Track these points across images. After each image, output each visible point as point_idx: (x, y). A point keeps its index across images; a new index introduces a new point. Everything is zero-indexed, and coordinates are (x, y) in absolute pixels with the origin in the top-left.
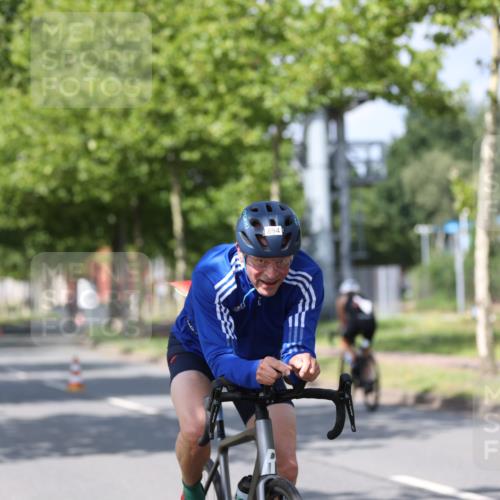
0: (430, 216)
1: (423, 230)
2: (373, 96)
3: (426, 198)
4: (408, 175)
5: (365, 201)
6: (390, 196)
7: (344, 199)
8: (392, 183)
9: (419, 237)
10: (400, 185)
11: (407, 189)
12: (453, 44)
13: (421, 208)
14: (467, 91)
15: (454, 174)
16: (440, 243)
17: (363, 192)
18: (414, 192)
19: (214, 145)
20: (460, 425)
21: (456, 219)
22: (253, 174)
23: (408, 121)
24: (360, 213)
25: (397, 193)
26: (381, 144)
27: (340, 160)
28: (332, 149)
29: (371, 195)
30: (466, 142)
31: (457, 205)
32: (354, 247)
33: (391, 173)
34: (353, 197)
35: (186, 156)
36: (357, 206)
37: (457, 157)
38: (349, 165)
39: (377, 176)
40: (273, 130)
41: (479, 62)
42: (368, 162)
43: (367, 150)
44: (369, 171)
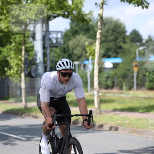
0: (79, 58)
1: (76, 63)
2: (59, 15)
3: (77, 52)
4: (71, 43)
5: (55, 53)
6: (65, 51)
7: (48, 52)
8: (65, 46)
9: (75, 65)
10: (68, 47)
11: (71, 49)
13: (76, 55)
14: (92, 15)
15: (87, 44)
16: (82, 68)
17: (54, 49)
18: (73, 50)
21: (88, 59)
22: (15, 43)
23: (71, 24)
24: (54, 56)
25: (67, 50)
26: (61, 32)
28: (44, 34)
29: (58, 50)
30: (92, 32)
31: (88, 54)
32: (51, 69)
33: (65, 43)
34: (51, 51)
36: (53, 54)
37: (88, 37)
38: (50, 40)
39: (60, 44)
41: (96, 4)
42: (57, 39)
43: (57, 34)
44: (57, 41)
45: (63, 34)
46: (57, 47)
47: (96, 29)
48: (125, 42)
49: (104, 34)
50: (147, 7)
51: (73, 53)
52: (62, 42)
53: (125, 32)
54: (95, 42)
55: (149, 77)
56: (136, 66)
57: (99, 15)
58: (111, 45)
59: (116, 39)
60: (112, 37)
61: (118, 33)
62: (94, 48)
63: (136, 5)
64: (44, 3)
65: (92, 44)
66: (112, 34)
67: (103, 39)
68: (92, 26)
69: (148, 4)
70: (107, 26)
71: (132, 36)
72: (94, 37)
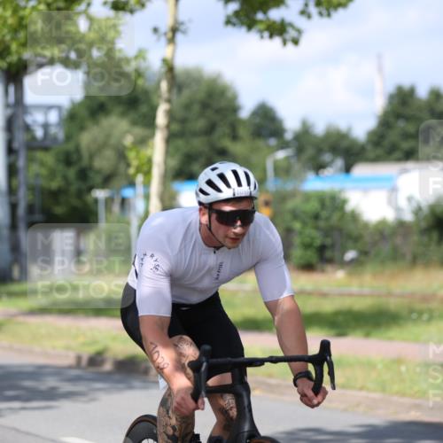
0: (107, 181)
1: (100, 194)
3: (103, 163)
4: (86, 139)
5: (42, 164)
6: (68, 159)
7: (21, 163)
8: (70, 146)
9: (96, 201)
10: (78, 150)
11: (85, 154)
12: (132, 12)
13: (99, 172)
14: (144, 59)
15: (128, 140)
16: (116, 208)
17: (40, 155)
18: (91, 157)
20: (131, 388)
21: (132, 184)
24: (37, 176)
25: (75, 157)
26: (59, 108)
27: (18, 124)
28: (9, 111)
29: (49, 158)
30: (144, 109)
31: (132, 171)
32: (31, 209)
33: (68, 138)
34: (30, 160)
36: (35, 168)
37: (134, 123)
38: (28, 128)
39: (55, 139)
41: (156, 30)
42: (46, 126)
43: (46, 114)
44: (46, 134)
45: (65, 113)
46: (46, 149)
47: (155, 99)
48: (235, 137)
49: (180, 114)
50: (296, 42)
51: (90, 168)
52: (61, 135)
53: (235, 109)
54: (153, 135)
55: (301, 233)
56: (267, 204)
57: (165, 61)
58: (198, 144)
59: (210, 130)
60: (200, 124)
61: (218, 111)
62: (148, 152)
63: (266, 34)
64: (11, 25)
65: (143, 142)
66: (201, 115)
67: (175, 127)
68: (146, 93)
69: (299, 32)
70: (186, 93)
71: (258, 120)
72: (149, 122)
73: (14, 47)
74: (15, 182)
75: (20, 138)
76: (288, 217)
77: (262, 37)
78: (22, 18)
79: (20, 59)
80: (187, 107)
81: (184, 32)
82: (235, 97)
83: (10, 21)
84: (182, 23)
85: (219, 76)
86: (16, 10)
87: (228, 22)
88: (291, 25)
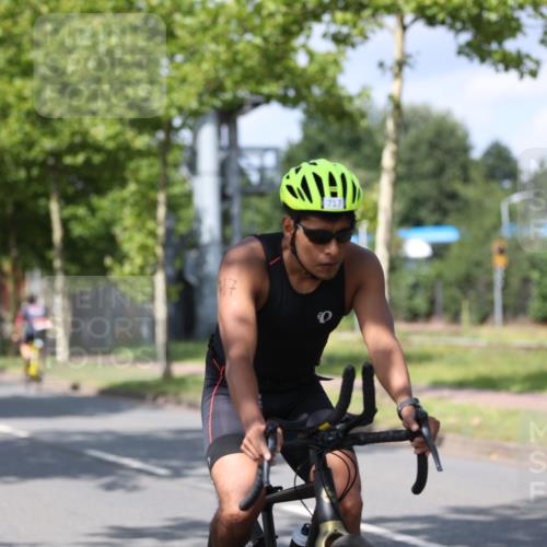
2: (268, 99)
5: (258, 211)
7: (235, 209)
14: (368, 97)
17: (255, 201)
19: (98, 148)
22: (138, 182)
23: (305, 126)
24: (252, 223)
26: (276, 150)
27: (232, 167)
28: (223, 155)
29: (265, 204)
30: (367, 150)
34: (245, 207)
35: (68, 160)
36: (250, 216)
38: (242, 173)
39: (272, 184)
40: (161, 135)
41: (381, 65)
42: (262, 170)
43: (262, 157)
44: (262, 178)
45: (282, 155)
46: (261, 194)
47: (379, 140)
48: (466, 180)
49: (406, 156)
50: (534, 74)
53: (465, 149)
54: (378, 178)
55: (539, 284)
56: (502, 251)
57: (391, 97)
58: (426, 187)
59: (440, 171)
60: (428, 166)
61: (448, 152)
62: (374, 196)
63: (501, 66)
65: (369, 185)
66: (430, 155)
67: (401, 169)
68: (369, 132)
69: (538, 63)
70: (413, 132)
71: (490, 161)
72: (374, 164)
73: (228, 83)
74: (229, 231)
75: (234, 183)
76: (525, 265)
77: (497, 71)
78: (236, 53)
79: (235, 97)
80: (414, 147)
81: (411, 67)
82: (466, 136)
83: (224, 56)
84: (410, 56)
85: (449, 113)
86: (230, 44)
87: (460, 52)
88: (528, 56)
